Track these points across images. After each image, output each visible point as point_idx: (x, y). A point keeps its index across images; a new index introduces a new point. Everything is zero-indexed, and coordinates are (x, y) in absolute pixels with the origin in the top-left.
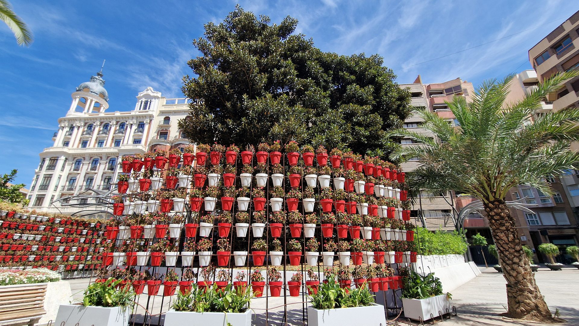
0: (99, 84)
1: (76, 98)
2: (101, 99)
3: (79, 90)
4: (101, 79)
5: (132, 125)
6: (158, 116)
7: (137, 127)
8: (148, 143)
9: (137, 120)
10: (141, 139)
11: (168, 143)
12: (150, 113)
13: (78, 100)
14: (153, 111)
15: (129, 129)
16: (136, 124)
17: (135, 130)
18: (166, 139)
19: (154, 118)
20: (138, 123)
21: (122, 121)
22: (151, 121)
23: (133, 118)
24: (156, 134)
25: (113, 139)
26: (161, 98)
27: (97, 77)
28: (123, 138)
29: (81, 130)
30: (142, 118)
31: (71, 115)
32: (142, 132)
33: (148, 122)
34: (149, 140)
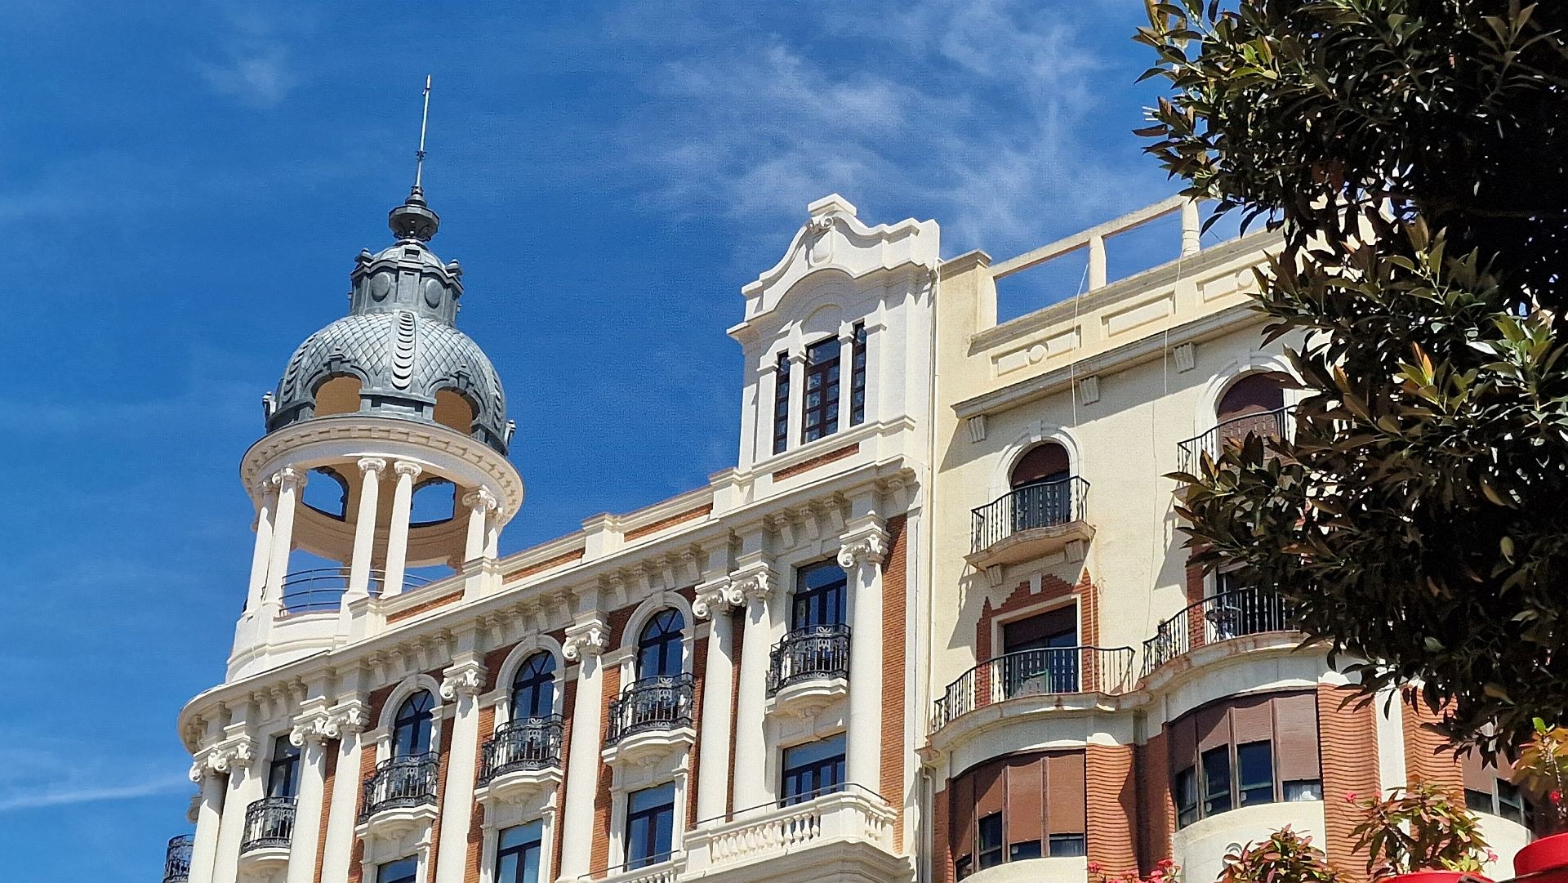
0: (418, 313)
1: (275, 491)
2: (460, 440)
3: (289, 414)
4: (428, 259)
5: (736, 615)
6: (953, 460)
7: (782, 630)
8: (912, 764)
9: (772, 560)
10: (842, 736)
11: (1103, 721)
12: (875, 452)
13: (287, 501)
14: (899, 425)
15: (718, 661)
16: (771, 596)
17: (777, 658)
18: (1064, 681)
19: (921, 499)
20: (788, 582)
21: (650, 599)
22: (895, 528)
23: (735, 545)
24: (966, 657)
25: (603, 801)
26: (949, 271)
27: (395, 254)
28: (686, 762)
29: (350, 765)
30: (811, 524)
31: (258, 651)
32: (837, 662)
33: (876, 546)
34: (915, 735)
